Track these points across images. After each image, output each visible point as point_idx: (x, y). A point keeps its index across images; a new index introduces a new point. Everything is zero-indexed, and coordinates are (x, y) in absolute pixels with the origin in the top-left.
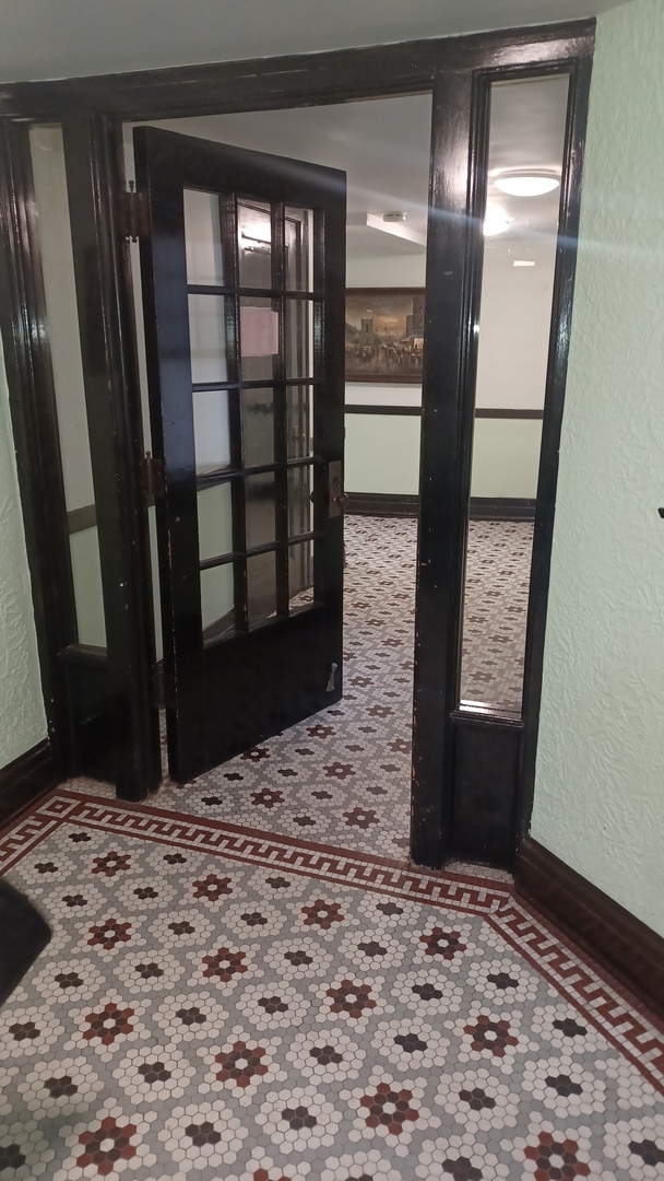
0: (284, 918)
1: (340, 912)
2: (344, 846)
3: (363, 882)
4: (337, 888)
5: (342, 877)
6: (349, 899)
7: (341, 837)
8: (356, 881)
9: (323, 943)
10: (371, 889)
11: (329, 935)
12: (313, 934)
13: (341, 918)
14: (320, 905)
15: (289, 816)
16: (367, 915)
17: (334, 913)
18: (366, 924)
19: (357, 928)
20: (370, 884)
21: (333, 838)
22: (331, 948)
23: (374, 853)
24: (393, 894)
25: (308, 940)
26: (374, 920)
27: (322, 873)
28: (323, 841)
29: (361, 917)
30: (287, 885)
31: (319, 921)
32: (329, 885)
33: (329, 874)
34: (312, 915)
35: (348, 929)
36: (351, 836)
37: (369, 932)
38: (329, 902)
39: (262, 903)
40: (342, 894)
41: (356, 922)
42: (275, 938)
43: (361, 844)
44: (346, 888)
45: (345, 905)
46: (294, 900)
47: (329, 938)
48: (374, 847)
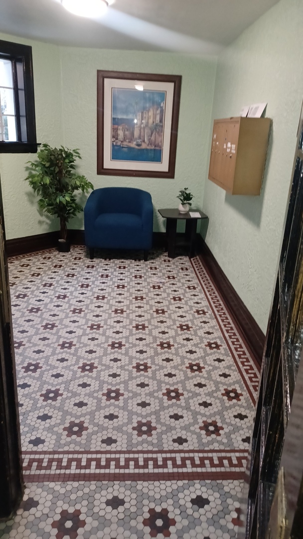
0: (96, 421)
1: (66, 433)
2: (76, 484)
3: (56, 456)
4: (72, 448)
5: (71, 456)
6: (62, 442)
7: (80, 493)
8: (61, 456)
9: (71, 414)
10: (50, 453)
11: (69, 419)
12: (77, 417)
13: (65, 429)
14: (79, 434)
15: (130, 504)
16: (50, 435)
17: (70, 431)
18: (50, 429)
19: (54, 426)
20: (51, 456)
21: (86, 490)
22: (66, 413)
23: (52, 485)
24: (36, 453)
25: (79, 414)
26: (45, 433)
27: (85, 456)
28: (93, 485)
29: (53, 433)
30: (103, 441)
31: (76, 425)
32: (77, 448)
33: (80, 456)
34: (82, 427)
35: (60, 424)
36: (73, 497)
37: (47, 425)
38: (74, 437)
39: (112, 427)
40: (68, 444)
41: (55, 429)
42: (96, 411)
43: (63, 491)
44: (66, 449)
45: (65, 438)
46: (96, 433)
47: (69, 417)
48: (53, 491)
